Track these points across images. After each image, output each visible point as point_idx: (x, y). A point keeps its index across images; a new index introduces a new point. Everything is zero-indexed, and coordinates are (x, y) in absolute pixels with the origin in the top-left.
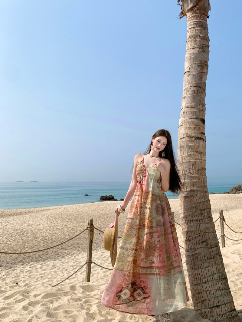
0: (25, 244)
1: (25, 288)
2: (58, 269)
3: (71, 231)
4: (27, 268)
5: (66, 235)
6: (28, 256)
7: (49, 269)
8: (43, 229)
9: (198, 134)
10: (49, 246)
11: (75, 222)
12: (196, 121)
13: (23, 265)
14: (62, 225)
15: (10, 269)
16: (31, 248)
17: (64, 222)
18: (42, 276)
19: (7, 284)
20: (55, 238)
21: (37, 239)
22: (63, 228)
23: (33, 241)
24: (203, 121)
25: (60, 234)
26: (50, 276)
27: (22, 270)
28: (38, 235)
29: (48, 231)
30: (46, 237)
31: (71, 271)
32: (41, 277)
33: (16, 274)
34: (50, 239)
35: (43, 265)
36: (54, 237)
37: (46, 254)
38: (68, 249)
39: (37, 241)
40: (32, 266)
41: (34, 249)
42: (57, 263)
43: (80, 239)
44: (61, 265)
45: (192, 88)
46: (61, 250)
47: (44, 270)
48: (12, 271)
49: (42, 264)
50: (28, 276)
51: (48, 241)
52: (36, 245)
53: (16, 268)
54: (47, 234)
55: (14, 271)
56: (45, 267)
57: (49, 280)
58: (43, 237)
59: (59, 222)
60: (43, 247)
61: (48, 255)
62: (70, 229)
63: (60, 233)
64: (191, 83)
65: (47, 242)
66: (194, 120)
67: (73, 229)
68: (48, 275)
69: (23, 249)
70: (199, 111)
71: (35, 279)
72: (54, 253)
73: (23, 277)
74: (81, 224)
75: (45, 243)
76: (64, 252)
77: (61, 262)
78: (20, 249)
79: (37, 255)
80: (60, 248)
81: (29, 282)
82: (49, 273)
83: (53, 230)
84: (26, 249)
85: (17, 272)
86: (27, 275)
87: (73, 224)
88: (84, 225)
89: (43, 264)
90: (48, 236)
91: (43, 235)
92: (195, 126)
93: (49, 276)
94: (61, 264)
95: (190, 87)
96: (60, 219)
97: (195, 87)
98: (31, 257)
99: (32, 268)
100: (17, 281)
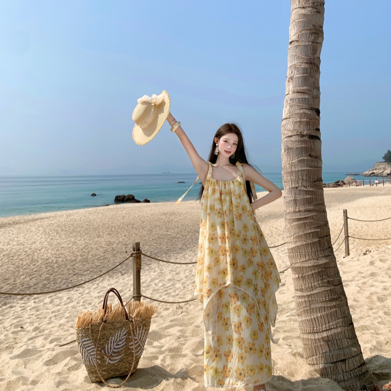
0: (19, 270)
1: (35, 333)
2: (77, 303)
3: (84, 250)
4: (29, 304)
5: (77, 255)
6: (28, 286)
7: (63, 304)
8: (42, 249)
9: (313, 131)
10: (55, 271)
11: (87, 237)
12: (309, 113)
13: (23, 299)
14: (68, 242)
15: (4, 306)
16: (30, 275)
17: (71, 237)
18: (56, 314)
19: (7, 329)
20: (62, 261)
21: (35, 263)
22: (70, 245)
23: (30, 265)
24: (318, 112)
25: (68, 255)
26: (68, 313)
27: (24, 306)
28: (35, 257)
29: (50, 251)
30: (48, 259)
31: (97, 305)
32: (55, 316)
33: (16, 313)
34: (54, 262)
35: (53, 298)
36: (61, 259)
37: (54, 283)
38: (84, 274)
39: (36, 265)
40: (37, 300)
41: (34, 276)
42: (73, 295)
43: (100, 260)
44: (79, 297)
45: (303, 66)
46: (75, 276)
47: (57, 306)
48: (9, 309)
49: (50, 297)
50: (36, 316)
51: (52, 265)
52: (35, 271)
53: (13, 304)
54: (49, 255)
55: (12, 309)
56: (57, 301)
57: (68, 320)
58: (44, 259)
59: (63, 238)
60: (47, 274)
61: (56, 284)
62: (81, 247)
63: (67, 253)
64: (301, 58)
65: (51, 267)
66: (307, 111)
67: (86, 248)
68: (65, 312)
69: (17, 277)
70: (313, 97)
71: (46, 320)
72: (65, 281)
73: (28, 317)
74: (97, 239)
75: (49, 268)
76: (79, 279)
77: (80, 293)
78: (13, 278)
79: (40, 284)
80: (72, 274)
81: (39, 324)
82: (65, 309)
83: (56, 249)
84: (22, 278)
85: (17, 311)
86: (33, 315)
87: (85, 239)
88: (101, 240)
89: (52, 296)
90: (50, 258)
91: (43, 257)
92: (308, 120)
93: (66, 314)
94: (80, 295)
95: (300, 64)
96: (64, 232)
97: (307, 63)
98: (32, 288)
99: (38, 303)
100: (21, 324)
